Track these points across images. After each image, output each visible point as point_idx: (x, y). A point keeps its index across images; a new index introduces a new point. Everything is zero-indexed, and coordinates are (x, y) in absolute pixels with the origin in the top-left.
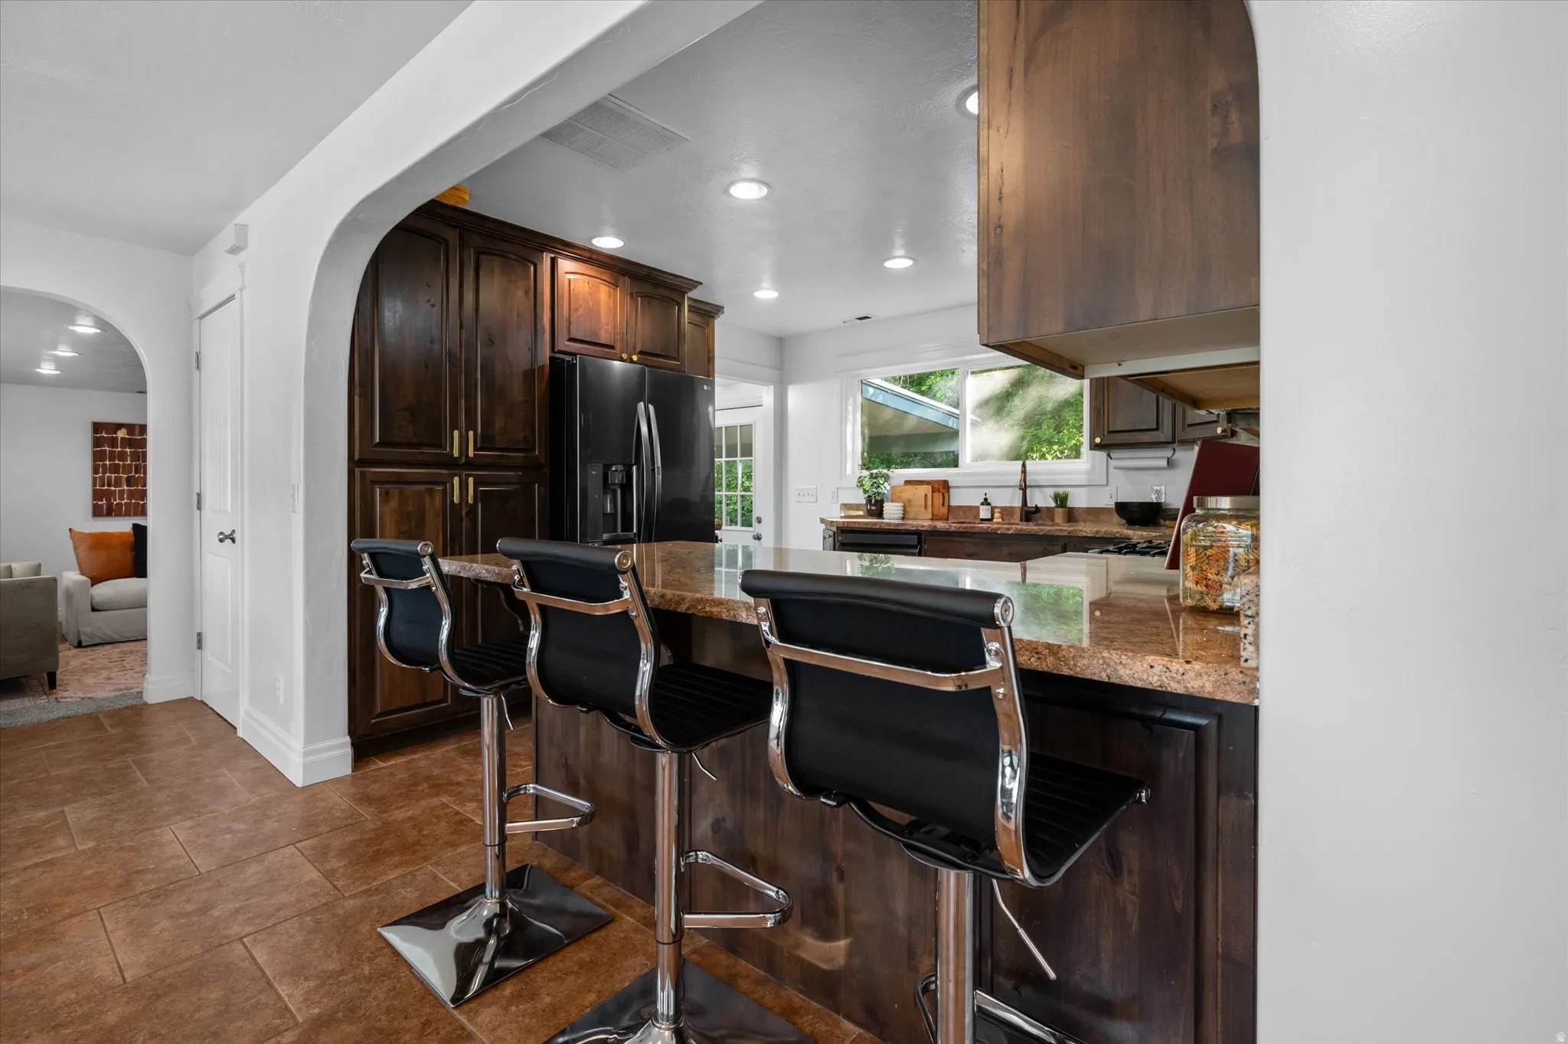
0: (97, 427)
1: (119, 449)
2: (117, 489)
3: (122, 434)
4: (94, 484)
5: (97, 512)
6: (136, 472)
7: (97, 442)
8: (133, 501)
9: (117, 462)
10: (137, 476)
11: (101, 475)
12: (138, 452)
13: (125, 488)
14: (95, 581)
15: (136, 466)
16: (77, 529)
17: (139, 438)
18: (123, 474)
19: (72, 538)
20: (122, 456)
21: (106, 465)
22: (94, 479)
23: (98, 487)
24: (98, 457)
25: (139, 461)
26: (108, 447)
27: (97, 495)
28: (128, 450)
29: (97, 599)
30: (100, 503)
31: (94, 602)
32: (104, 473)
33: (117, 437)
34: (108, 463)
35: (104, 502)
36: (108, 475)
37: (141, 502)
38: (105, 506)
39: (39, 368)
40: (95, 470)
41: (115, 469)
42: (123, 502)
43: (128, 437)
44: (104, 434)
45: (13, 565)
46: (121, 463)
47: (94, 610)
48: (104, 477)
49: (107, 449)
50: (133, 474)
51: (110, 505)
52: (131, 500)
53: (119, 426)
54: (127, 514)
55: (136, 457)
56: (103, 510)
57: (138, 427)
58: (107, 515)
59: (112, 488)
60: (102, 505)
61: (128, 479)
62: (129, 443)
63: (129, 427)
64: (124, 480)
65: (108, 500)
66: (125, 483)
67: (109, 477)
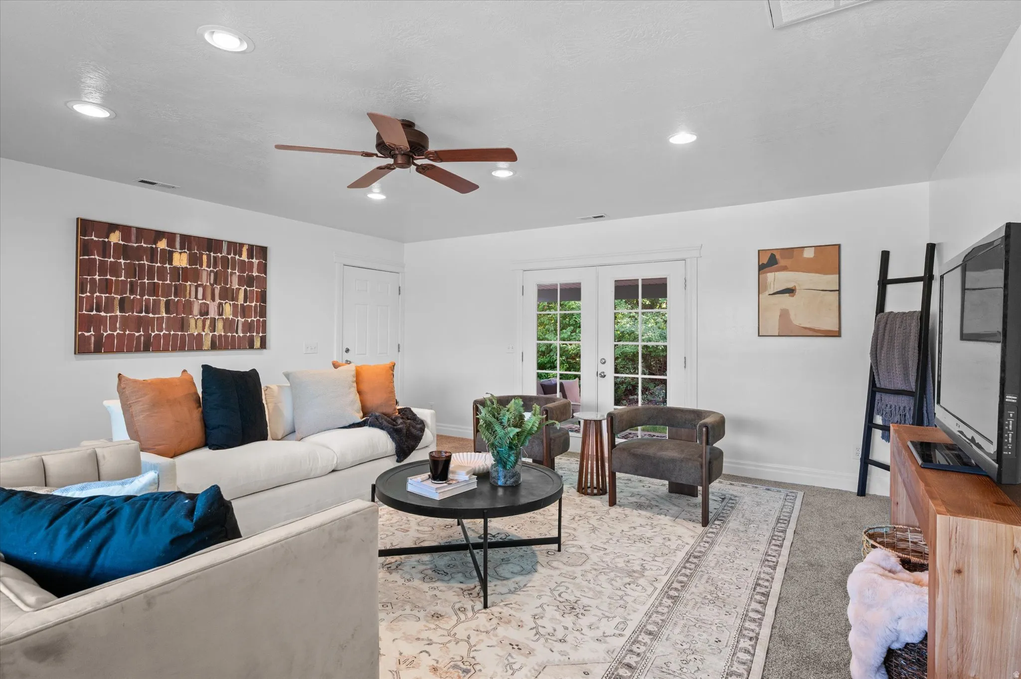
0: (85, 226)
1: (112, 259)
2: (108, 315)
3: (115, 238)
4: (81, 308)
5: (83, 348)
6: (132, 292)
7: (84, 248)
8: (127, 332)
9: (108, 277)
10: (132, 297)
11: (88, 294)
12: (134, 264)
13: (118, 313)
15: (131, 283)
17: (136, 245)
18: (115, 294)
20: (115, 269)
21: (95, 279)
22: (80, 299)
23: (84, 312)
24: (84, 268)
25: (135, 278)
26: (98, 256)
27: (83, 322)
28: (122, 261)
30: (86, 334)
32: (92, 292)
33: (110, 242)
34: (97, 277)
35: (94, 333)
36: (98, 294)
37: (137, 334)
38: (93, 338)
40: (81, 289)
41: (106, 287)
42: (115, 334)
43: (123, 243)
44: (93, 237)
46: (114, 279)
48: (92, 297)
49: (97, 258)
50: (128, 295)
51: (99, 337)
52: (125, 331)
53: (112, 227)
54: (120, 350)
55: (132, 271)
56: (90, 344)
57: (134, 231)
58: (97, 350)
59: (103, 314)
60: (89, 337)
61: (122, 301)
62: (124, 251)
63: (125, 230)
64: (116, 303)
65: (97, 330)
66: (117, 307)
67: (99, 298)
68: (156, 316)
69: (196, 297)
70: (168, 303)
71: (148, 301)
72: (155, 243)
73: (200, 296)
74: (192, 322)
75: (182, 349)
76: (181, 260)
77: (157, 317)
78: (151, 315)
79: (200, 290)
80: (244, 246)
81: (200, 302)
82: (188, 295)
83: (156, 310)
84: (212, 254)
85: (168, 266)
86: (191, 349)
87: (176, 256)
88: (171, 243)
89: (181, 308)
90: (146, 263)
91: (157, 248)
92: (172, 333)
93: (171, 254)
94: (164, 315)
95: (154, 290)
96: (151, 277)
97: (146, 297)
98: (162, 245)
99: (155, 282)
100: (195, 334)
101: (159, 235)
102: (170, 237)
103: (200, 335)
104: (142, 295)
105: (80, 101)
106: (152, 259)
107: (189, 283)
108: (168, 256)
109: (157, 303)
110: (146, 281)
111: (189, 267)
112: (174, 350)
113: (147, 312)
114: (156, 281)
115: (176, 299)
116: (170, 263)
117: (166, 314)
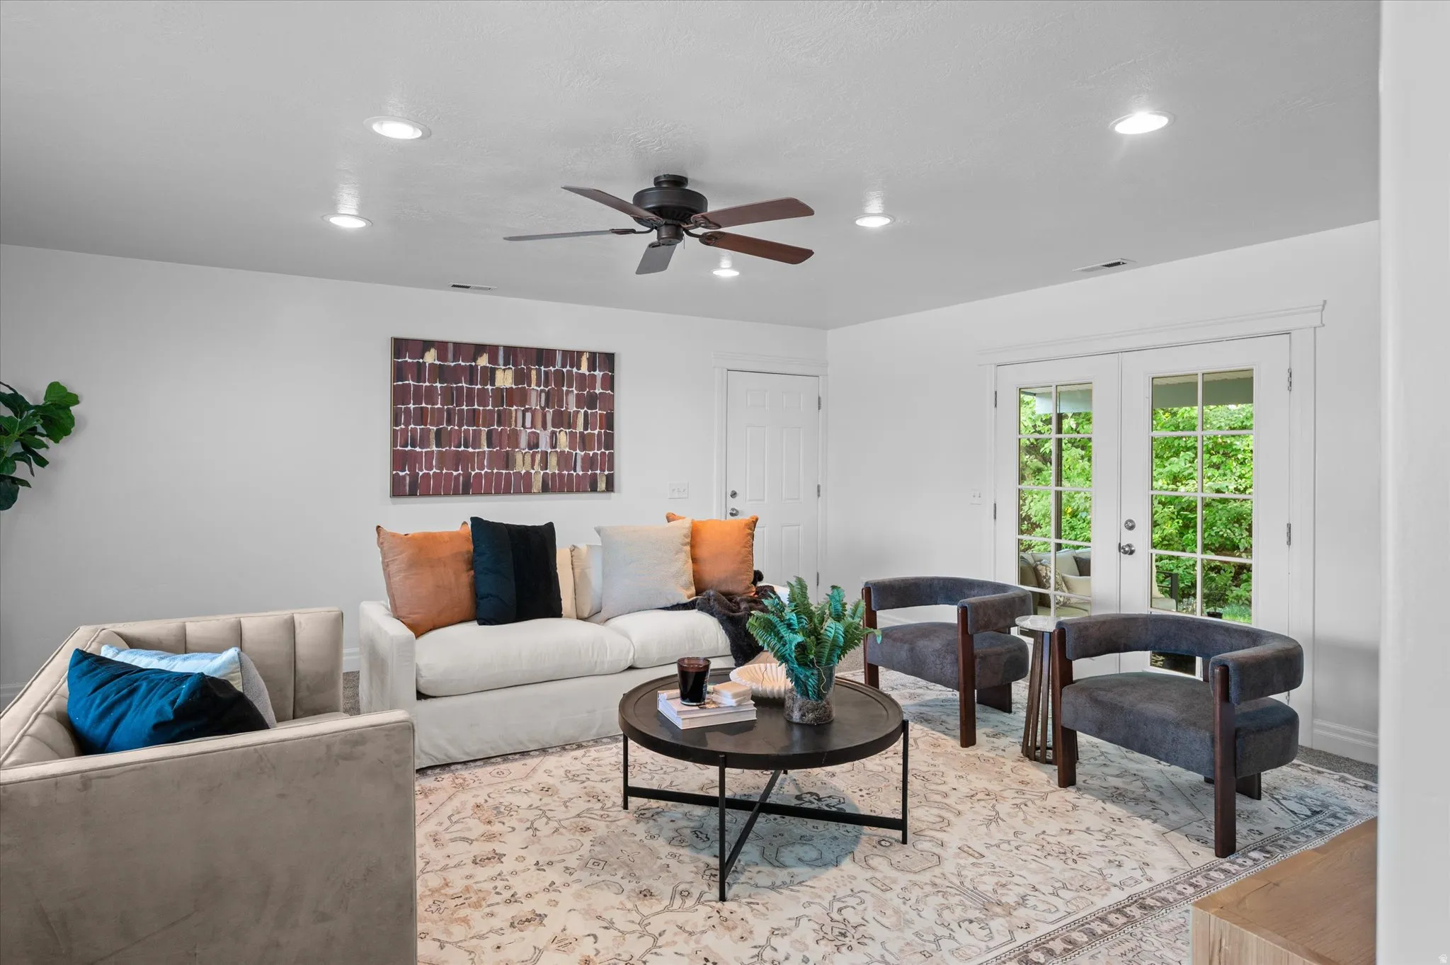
0: (400, 346)
1: (427, 384)
2: (424, 450)
3: (430, 357)
4: (394, 443)
5: (398, 490)
6: (449, 422)
7: (399, 372)
8: (444, 471)
9: (424, 405)
10: (449, 428)
11: (403, 426)
12: (452, 388)
13: (434, 448)
14: (419, 630)
15: (449, 411)
16: (388, 528)
17: (453, 364)
18: (431, 425)
19: (381, 544)
20: (430, 395)
21: (409, 409)
22: (394, 433)
23: (398, 448)
24: (399, 395)
25: (452, 404)
26: (413, 381)
27: (399, 460)
28: (438, 385)
29: (427, 676)
30: (401, 474)
31: (422, 681)
32: (407, 424)
33: (424, 363)
34: (412, 406)
35: (407, 472)
36: (412, 426)
37: (455, 473)
38: (408, 478)
39: (338, 217)
40: (396, 422)
41: (421, 417)
42: (431, 473)
43: (438, 362)
44: (407, 359)
45: (297, 617)
46: (429, 406)
47: (421, 696)
48: (406, 429)
49: (411, 383)
50: (445, 425)
51: (414, 476)
52: (441, 469)
53: (427, 345)
54: (437, 493)
55: (448, 396)
56: (405, 486)
57: (451, 347)
58: (413, 493)
59: (418, 449)
60: (404, 477)
61: (438, 433)
62: (440, 373)
63: (441, 346)
64: (432, 436)
65: (412, 469)
66: (433, 441)
67: (414, 430)
68: (477, 450)
69: (524, 426)
70: (489, 434)
71: (467, 431)
72: (475, 360)
73: (528, 424)
74: (519, 458)
75: (507, 492)
76: (505, 379)
77: (478, 453)
78: (470, 450)
79: (528, 415)
80: (583, 355)
81: (529, 431)
82: (513, 423)
83: (476, 444)
84: (542, 368)
85: (489, 387)
86: (518, 492)
87: (499, 374)
88: (493, 359)
89: (505, 438)
90: (464, 385)
91: (476, 366)
92: (495, 471)
93: (493, 371)
94: (486, 449)
95: (473, 418)
96: (470, 403)
97: (465, 427)
98: (483, 361)
99: (474, 409)
100: (523, 472)
101: (479, 349)
102: (492, 350)
103: (528, 473)
104: (460, 425)
105: (336, 214)
106: (472, 381)
107: (515, 407)
108: (490, 375)
109: (477, 434)
110: (465, 407)
111: (514, 387)
112: (497, 493)
113: (466, 446)
114: (476, 407)
115: (500, 429)
116: (493, 384)
117: (488, 447)
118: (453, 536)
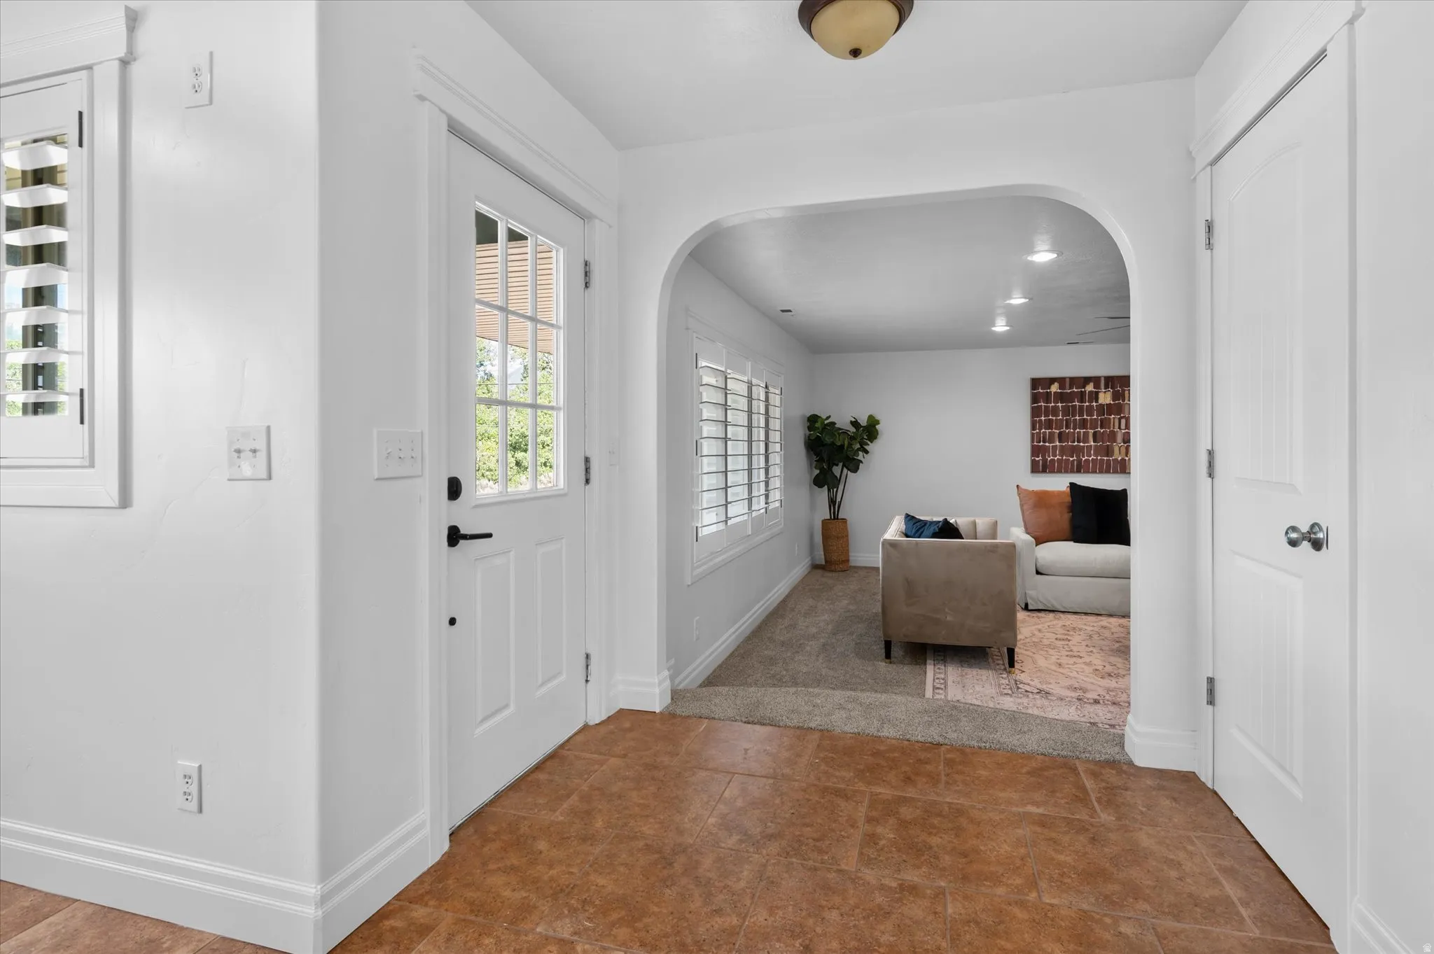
0: (1035, 383)
1: (1053, 404)
2: (1051, 445)
3: (1055, 388)
4: (1032, 441)
5: (1036, 468)
6: (1067, 428)
7: (1035, 398)
8: (1064, 458)
9: (1050, 417)
10: (1067, 431)
11: (1038, 431)
12: (1069, 406)
13: (1058, 444)
14: (1039, 541)
15: (1067, 420)
16: (1023, 486)
17: (1069, 391)
18: (1055, 429)
19: (1019, 494)
20: (1055, 411)
21: (1041, 420)
22: (1033, 435)
23: (1035, 443)
24: (1035, 412)
25: (1069, 416)
26: (1043, 402)
27: (1036, 451)
28: (1060, 405)
29: (1041, 562)
30: (1037, 459)
31: (1038, 565)
32: (1040, 429)
33: (1051, 392)
34: (1043, 418)
35: (1040, 458)
36: (1044, 430)
37: (1071, 459)
38: (1041, 462)
39: (994, 326)
40: (1033, 428)
41: (1049, 424)
42: (1056, 458)
43: (1060, 391)
44: (1040, 390)
45: (977, 521)
46: (1054, 418)
47: (1038, 573)
48: (1040, 433)
49: (1043, 404)
50: (1064, 429)
51: (1045, 461)
52: (1062, 456)
53: (1052, 381)
54: (1059, 471)
55: (1066, 411)
56: (1039, 466)
57: (1068, 380)
58: (1044, 471)
59: (1047, 444)
60: (1039, 461)
61: (1060, 434)
62: (1061, 397)
63: (1061, 381)
64: (1056, 436)
65: (1043, 456)
66: (1057, 439)
67: (1045, 433)
68: (1086, 445)
69: (1120, 428)
70: (1095, 434)
71: (1079, 433)
72: (1084, 387)
73: (1123, 426)
74: (1116, 449)
75: (1108, 471)
76: (1105, 398)
77: (1087, 446)
78: (1081, 444)
79: (1123, 421)
81: (1123, 431)
82: (1112, 426)
83: (1086, 440)
85: (1094, 404)
86: (1115, 472)
87: (1101, 396)
88: (1097, 386)
89: (1106, 438)
90: (1077, 404)
91: (1085, 391)
92: (1099, 458)
93: (1097, 393)
94: (1092, 443)
95: (1083, 424)
96: (1081, 414)
97: (1078, 430)
98: (1090, 388)
99: (1084, 419)
100: (1119, 459)
101: (1087, 380)
102: (1096, 380)
103: (1123, 460)
104: (1075, 429)
106: (1082, 401)
107: (1113, 416)
108: (1095, 396)
109: (1086, 434)
110: (1077, 418)
111: (1112, 402)
112: (1101, 472)
113: (1079, 442)
114: (1085, 417)
115: (1102, 431)
116: (1097, 401)
117: (1094, 442)
118: (1060, 493)
